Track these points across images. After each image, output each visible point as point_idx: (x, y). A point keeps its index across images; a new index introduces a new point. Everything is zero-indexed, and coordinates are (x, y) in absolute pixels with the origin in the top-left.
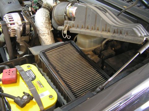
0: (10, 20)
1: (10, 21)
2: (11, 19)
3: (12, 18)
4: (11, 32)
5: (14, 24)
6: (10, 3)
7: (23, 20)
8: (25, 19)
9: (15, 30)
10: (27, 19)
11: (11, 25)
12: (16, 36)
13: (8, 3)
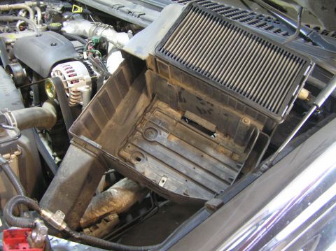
0: (70, 74)
1: (69, 76)
2: (71, 72)
3: (73, 71)
4: (72, 96)
5: (77, 81)
6: (55, 45)
7: (91, 73)
8: (96, 72)
9: (79, 91)
10: (98, 71)
11: (72, 83)
12: (82, 103)
13: (52, 45)
